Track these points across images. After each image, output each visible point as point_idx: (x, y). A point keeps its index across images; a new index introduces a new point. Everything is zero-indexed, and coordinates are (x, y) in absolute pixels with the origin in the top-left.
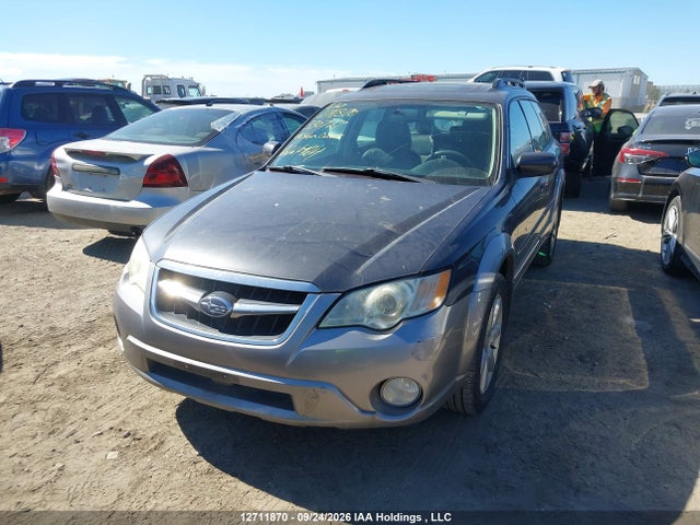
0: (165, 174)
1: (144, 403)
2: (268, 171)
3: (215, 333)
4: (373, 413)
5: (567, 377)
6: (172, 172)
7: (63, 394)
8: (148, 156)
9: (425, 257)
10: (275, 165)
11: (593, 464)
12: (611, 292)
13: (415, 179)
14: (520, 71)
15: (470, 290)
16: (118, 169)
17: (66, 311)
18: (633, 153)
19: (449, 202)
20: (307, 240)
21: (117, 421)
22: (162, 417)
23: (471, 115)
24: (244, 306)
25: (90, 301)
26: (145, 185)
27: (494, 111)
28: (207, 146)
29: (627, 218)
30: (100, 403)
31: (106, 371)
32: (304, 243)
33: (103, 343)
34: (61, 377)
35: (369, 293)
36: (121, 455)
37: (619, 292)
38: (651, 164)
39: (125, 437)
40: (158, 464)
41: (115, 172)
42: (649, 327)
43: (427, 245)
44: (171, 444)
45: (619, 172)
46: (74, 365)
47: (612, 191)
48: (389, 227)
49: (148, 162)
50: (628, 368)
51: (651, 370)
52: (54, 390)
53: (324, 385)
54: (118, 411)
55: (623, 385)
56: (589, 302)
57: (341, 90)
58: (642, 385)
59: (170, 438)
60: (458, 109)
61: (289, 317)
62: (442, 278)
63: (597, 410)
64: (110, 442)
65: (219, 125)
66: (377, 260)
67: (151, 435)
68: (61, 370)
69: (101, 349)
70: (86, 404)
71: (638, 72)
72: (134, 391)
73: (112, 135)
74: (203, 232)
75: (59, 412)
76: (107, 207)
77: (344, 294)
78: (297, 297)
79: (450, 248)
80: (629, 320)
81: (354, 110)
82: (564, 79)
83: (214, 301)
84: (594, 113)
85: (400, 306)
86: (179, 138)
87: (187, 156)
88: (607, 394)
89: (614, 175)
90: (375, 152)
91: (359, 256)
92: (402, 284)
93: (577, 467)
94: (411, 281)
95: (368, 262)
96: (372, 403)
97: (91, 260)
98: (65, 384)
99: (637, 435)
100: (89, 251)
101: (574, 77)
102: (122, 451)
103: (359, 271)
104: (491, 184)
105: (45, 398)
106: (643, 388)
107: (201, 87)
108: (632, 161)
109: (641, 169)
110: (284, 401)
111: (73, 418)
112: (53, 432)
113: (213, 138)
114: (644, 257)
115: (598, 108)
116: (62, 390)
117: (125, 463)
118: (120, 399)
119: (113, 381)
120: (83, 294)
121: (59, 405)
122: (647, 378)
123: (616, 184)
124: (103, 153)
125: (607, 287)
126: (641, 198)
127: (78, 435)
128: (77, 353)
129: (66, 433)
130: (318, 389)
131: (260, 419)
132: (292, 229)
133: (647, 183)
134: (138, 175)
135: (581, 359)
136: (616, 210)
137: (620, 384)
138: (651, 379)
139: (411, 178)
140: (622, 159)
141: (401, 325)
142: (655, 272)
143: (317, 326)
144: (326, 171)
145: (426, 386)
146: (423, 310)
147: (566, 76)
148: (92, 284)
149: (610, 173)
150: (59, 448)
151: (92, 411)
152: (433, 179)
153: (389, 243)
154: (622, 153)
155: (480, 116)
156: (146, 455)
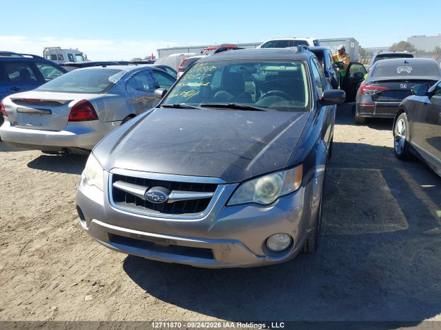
0: (83, 112)
1: (100, 262)
2: (162, 107)
3: (158, 214)
4: (264, 256)
5: (361, 225)
6: (88, 111)
7: (43, 261)
8: (70, 101)
9: (287, 158)
10: (166, 103)
11: (390, 276)
12: (372, 173)
13: (263, 109)
14: (288, 41)
15: (313, 176)
16: (50, 111)
17: (29, 206)
18: (368, 88)
19: (289, 123)
20: (210, 151)
21: (85, 276)
22: (115, 270)
23: (289, 68)
24: (176, 195)
25: (43, 198)
26: (70, 120)
27: (302, 65)
28: (109, 93)
29: (366, 128)
30: (70, 265)
31: (68, 243)
32: (208, 153)
33: (60, 225)
34: (37, 250)
35: (256, 183)
36: (95, 297)
37: (376, 172)
38: (379, 95)
39: (93, 285)
40: (120, 300)
41: (48, 112)
42: (399, 192)
43: (286, 150)
44: (126, 287)
45: (361, 100)
46: (44, 241)
47: (357, 111)
48: (259, 140)
49: (71, 105)
50: (394, 217)
51: (407, 217)
52: (36, 258)
53: (233, 242)
54: (84, 269)
55: (394, 228)
56: (361, 179)
57: (179, 54)
58: (405, 226)
59: (124, 283)
60: (280, 65)
61: (207, 200)
62: (298, 170)
63: (383, 243)
64: (84, 289)
65: (114, 79)
66: (257, 161)
67: (110, 283)
68: (37, 245)
69: (60, 229)
70: (60, 265)
71: (353, 40)
72: (91, 255)
73: (40, 88)
74: (138, 149)
75: (43, 273)
76: (44, 136)
77: (241, 184)
78: (211, 187)
79: (300, 151)
80: (386, 188)
81: (214, 67)
82: (315, 45)
83: (155, 193)
84: (339, 65)
85: (276, 189)
86: (87, 88)
87: (97, 100)
88: (386, 234)
89: (357, 102)
90: (222, 94)
91: (246, 159)
92: (276, 175)
93: (382, 279)
94: (281, 173)
95: (252, 163)
96: (263, 251)
97: (35, 171)
98: (42, 254)
99: (410, 256)
100: (31, 165)
101: (320, 43)
102: (95, 295)
103: (248, 169)
104: (309, 111)
105: (31, 264)
106: (405, 228)
107: (84, 55)
108: (368, 93)
109: (374, 98)
110: (207, 253)
111: (54, 276)
112: (43, 287)
113: (111, 87)
114: (384, 150)
115: (342, 62)
116: (42, 258)
117: (98, 302)
118: (83, 261)
119: (74, 250)
120: (36, 194)
121: (42, 268)
122: (406, 222)
123: (359, 107)
124: (39, 100)
125: (368, 169)
126: (375, 115)
127: (61, 286)
128: (43, 233)
129: (52, 286)
130: (230, 244)
131: (190, 266)
132: (198, 144)
133: (378, 106)
134: (65, 114)
135: (365, 213)
136: (359, 123)
137: (392, 227)
138: (409, 223)
139: (261, 109)
140: (362, 92)
141: (278, 201)
142: (393, 159)
143: (226, 205)
144: (202, 106)
145: (295, 237)
146: (290, 190)
147: (316, 43)
148: (40, 187)
149: (355, 101)
150: (50, 296)
151: (65, 270)
152: (273, 108)
153: (261, 150)
154: (362, 89)
155: (294, 68)
156: (112, 295)
